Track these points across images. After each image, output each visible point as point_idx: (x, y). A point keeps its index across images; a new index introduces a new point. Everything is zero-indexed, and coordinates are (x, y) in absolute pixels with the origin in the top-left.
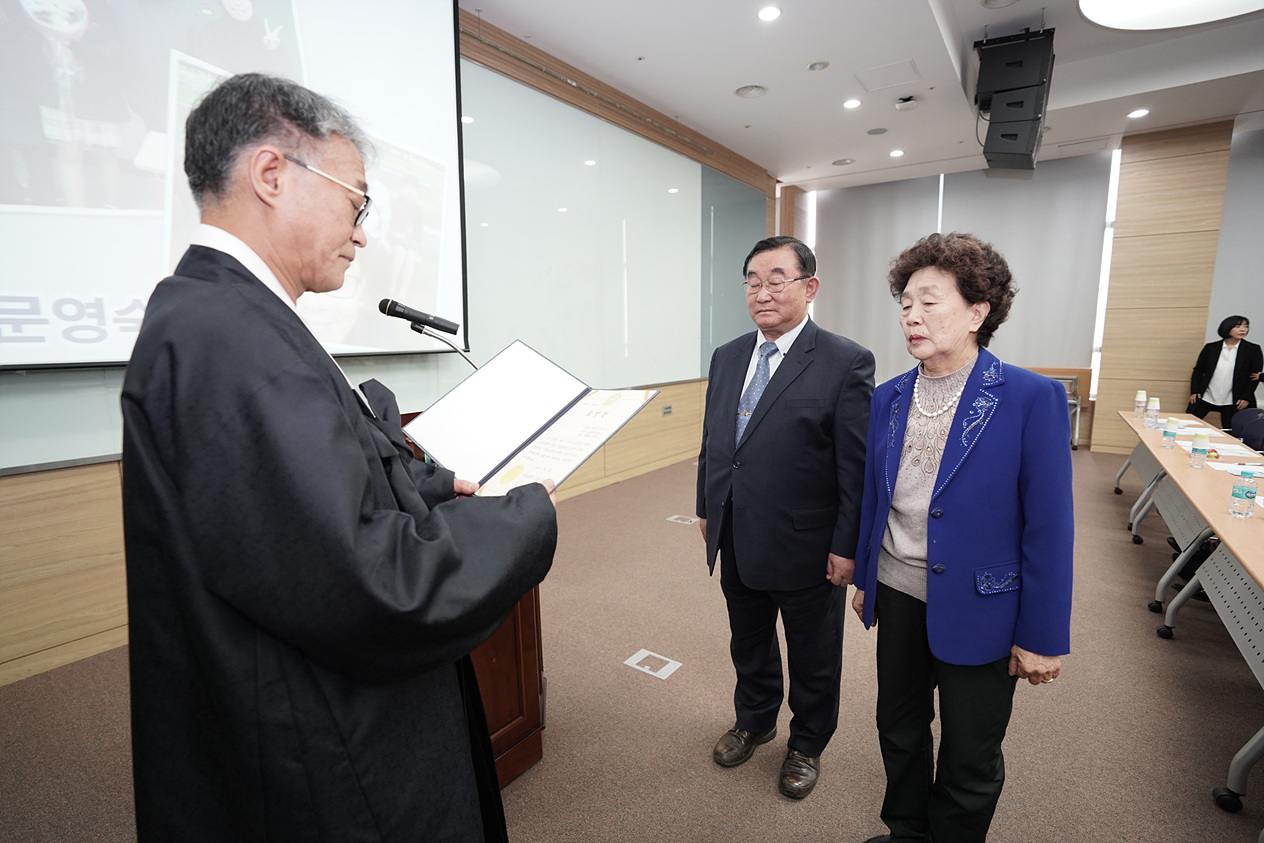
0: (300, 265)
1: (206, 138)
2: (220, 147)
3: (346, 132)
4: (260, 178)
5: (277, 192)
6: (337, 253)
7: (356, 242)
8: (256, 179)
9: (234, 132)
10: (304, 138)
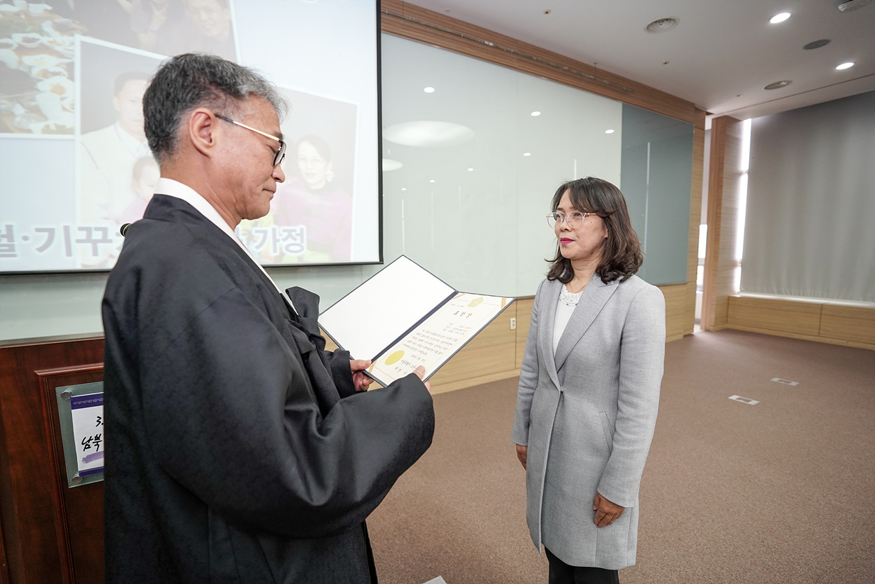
0: (234, 200)
1: (156, 109)
2: (166, 114)
3: (262, 92)
4: (197, 134)
5: (211, 144)
6: (261, 188)
7: (277, 179)
8: (195, 136)
9: (176, 101)
10: (229, 100)
